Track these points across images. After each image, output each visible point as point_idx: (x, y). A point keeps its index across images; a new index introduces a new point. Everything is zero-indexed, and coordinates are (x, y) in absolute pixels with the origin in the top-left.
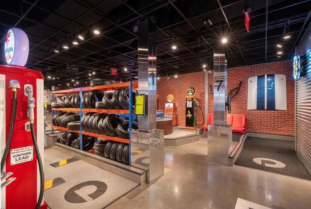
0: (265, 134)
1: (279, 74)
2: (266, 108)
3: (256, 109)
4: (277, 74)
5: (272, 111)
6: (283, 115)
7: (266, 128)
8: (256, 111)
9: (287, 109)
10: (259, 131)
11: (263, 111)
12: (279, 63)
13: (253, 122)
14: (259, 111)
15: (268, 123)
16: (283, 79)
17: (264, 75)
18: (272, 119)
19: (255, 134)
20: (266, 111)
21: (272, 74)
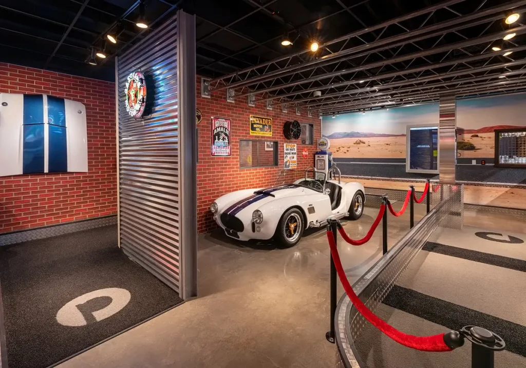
0: (45, 227)
1: (74, 100)
2: (46, 170)
3: (22, 174)
4: (70, 99)
5: (61, 176)
6: (82, 181)
7: (47, 215)
8: (22, 179)
9: (89, 169)
10: (29, 226)
11: (38, 179)
12: (73, 78)
13: (13, 207)
14: (29, 178)
15: (52, 202)
16: (81, 113)
17: (41, 97)
18: (61, 192)
19: (19, 234)
20: (46, 177)
21: (58, 96)
